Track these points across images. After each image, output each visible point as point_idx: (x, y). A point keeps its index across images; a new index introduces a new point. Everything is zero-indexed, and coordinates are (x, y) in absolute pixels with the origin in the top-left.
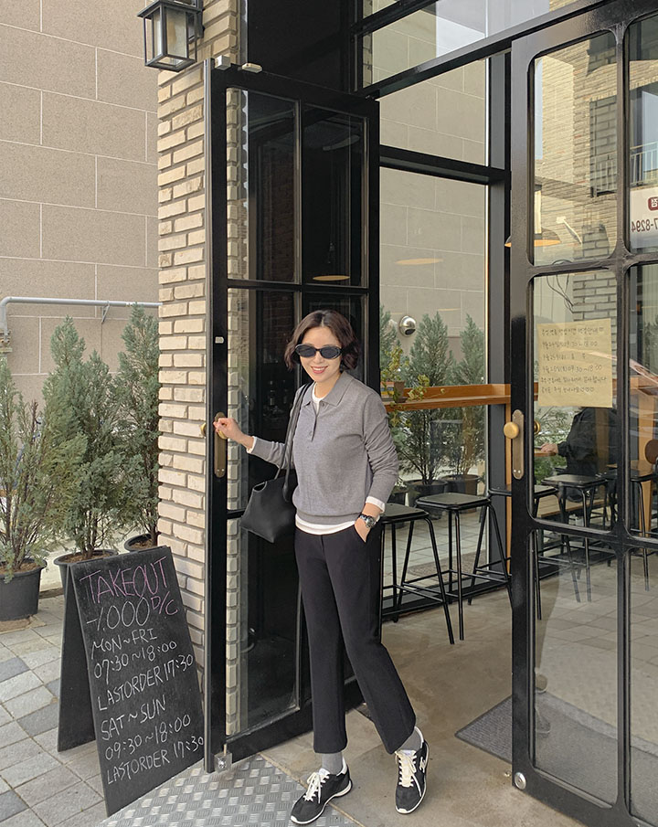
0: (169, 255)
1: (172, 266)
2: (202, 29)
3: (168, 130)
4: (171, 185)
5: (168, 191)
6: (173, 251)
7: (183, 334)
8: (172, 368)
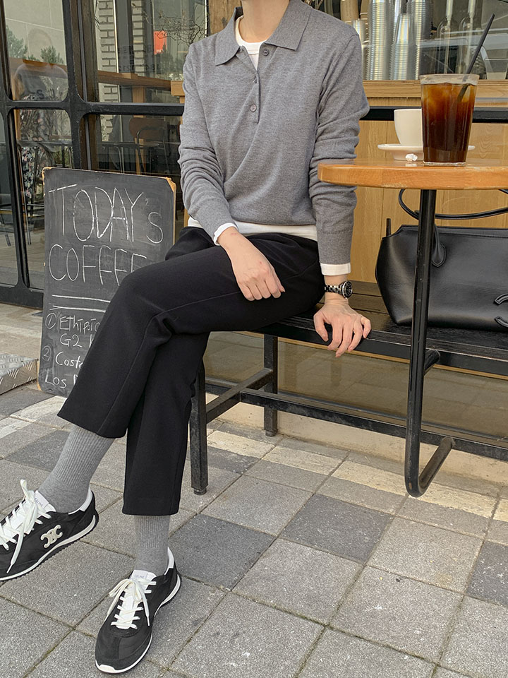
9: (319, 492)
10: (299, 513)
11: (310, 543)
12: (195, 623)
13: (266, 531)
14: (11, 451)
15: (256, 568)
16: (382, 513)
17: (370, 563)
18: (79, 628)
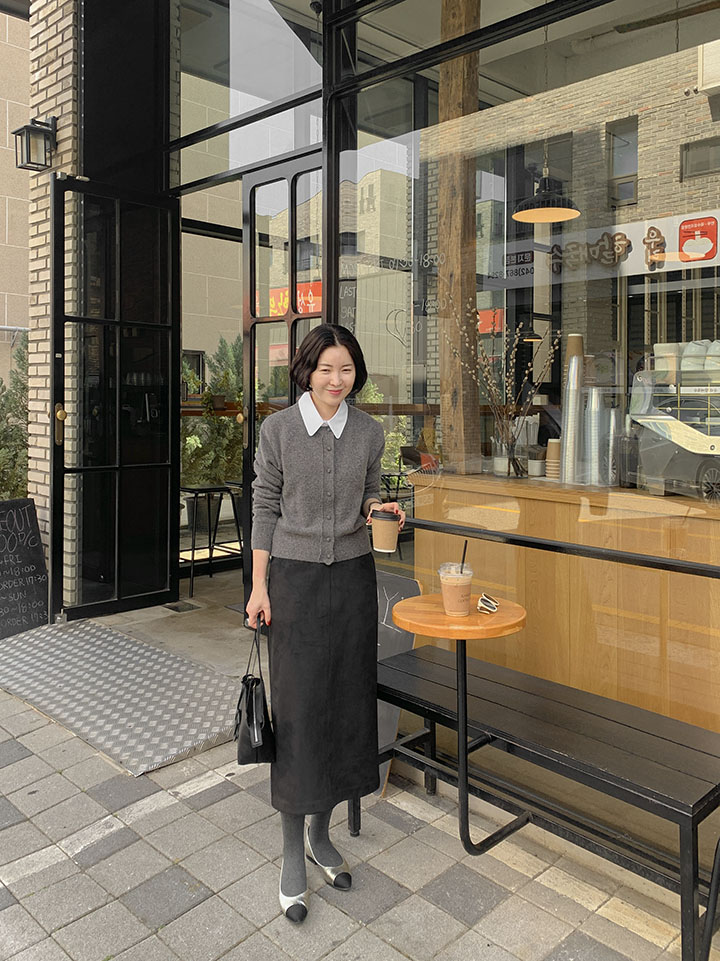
0: (35, 297)
1: (37, 305)
2: (56, 144)
3: (35, 209)
4: (37, 248)
5: (35, 251)
6: (38, 294)
7: (43, 352)
8: (36, 376)
9: (463, 862)
10: (439, 877)
11: (436, 902)
12: (334, 943)
13: (408, 886)
14: (250, 784)
15: (389, 913)
16: (505, 889)
17: (475, 928)
18: (262, 930)
